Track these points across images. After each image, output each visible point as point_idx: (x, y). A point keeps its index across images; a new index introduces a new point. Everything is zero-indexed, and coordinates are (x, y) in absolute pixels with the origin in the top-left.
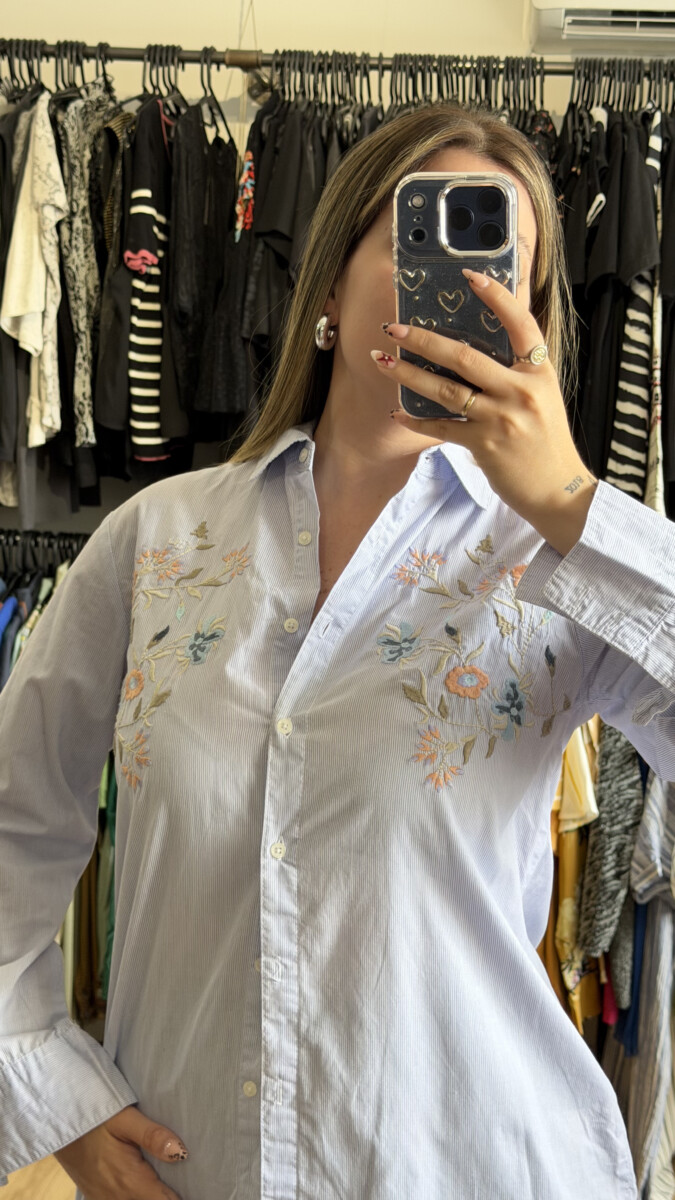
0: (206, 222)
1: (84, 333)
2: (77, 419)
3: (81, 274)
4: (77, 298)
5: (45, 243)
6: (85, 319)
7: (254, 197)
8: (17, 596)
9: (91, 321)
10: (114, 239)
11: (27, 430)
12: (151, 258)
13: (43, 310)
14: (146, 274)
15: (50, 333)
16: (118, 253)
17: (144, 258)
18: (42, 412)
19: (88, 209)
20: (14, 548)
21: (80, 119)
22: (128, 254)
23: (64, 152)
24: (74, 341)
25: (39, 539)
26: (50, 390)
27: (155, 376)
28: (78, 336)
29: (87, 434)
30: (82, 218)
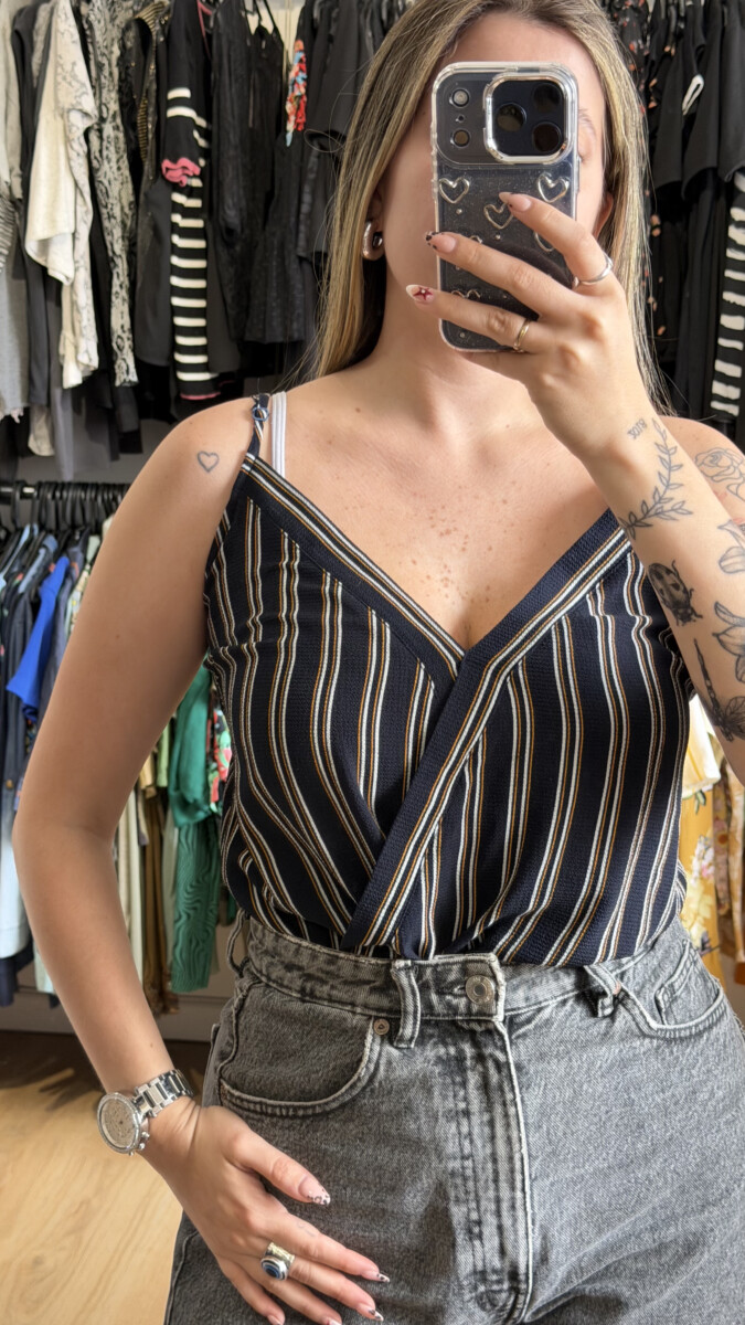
0: (251, 125)
1: (120, 256)
2: (116, 355)
3: (114, 190)
4: (110, 217)
5: (73, 155)
6: (120, 241)
7: (307, 93)
8: (68, 555)
9: (127, 242)
10: (149, 148)
11: (61, 368)
12: (194, 169)
13: (73, 231)
14: (187, 186)
15: (82, 257)
16: (154, 163)
17: (184, 168)
18: (76, 348)
19: (118, 113)
21: (106, 11)
22: (166, 163)
23: (90, 48)
24: (109, 266)
26: (85, 323)
27: (200, 303)
28: (113, 261)
29: (128, 372)
30: (114, 124)
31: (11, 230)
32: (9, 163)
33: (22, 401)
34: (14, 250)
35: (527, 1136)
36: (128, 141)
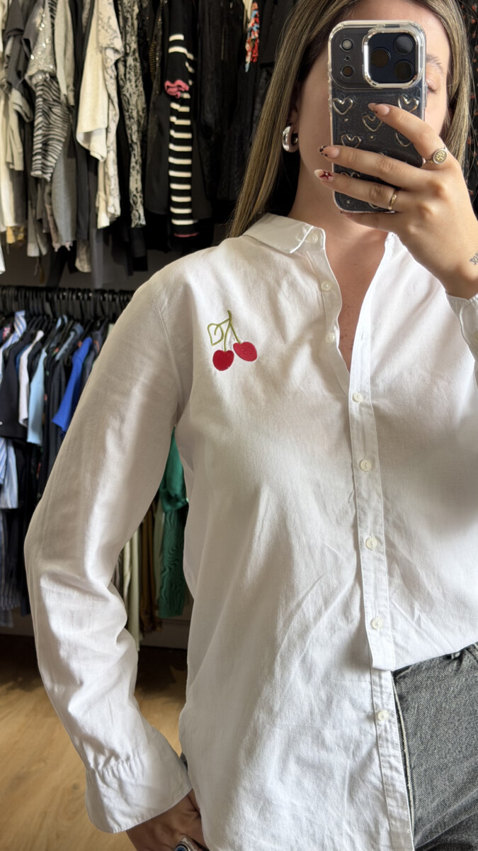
0: (222, 58)
1: (136, 143)
2: (132, 207)
3: (134, 100)
4: (131, 117)
5: (108, 77)
6: (136, 133)
7: (259, 37)
8: (91, 336)
9: (141, 134)
10: (156, 73)
11: (97, 216)
12: (185, 86)
13: (106, 126)
14: (181, 98)
15: (112, 144)
16: (159, 83)
17: (179, 86)
18: (107, 203)
19: (137, 50)
20: (88, 302)
22: (168, 83)
23: (120, 8)
24: (129, 150)
25: (106, 295)
26: (113, 186)
27: (187, 175)
28: (132, 146)
29: (139, 218)
30: (133, 57)
31: (66, 126)
32: (67, 82)
33: (72, 236)
34: (68, 140)
35: (408, 741)
36: (143, 68)
